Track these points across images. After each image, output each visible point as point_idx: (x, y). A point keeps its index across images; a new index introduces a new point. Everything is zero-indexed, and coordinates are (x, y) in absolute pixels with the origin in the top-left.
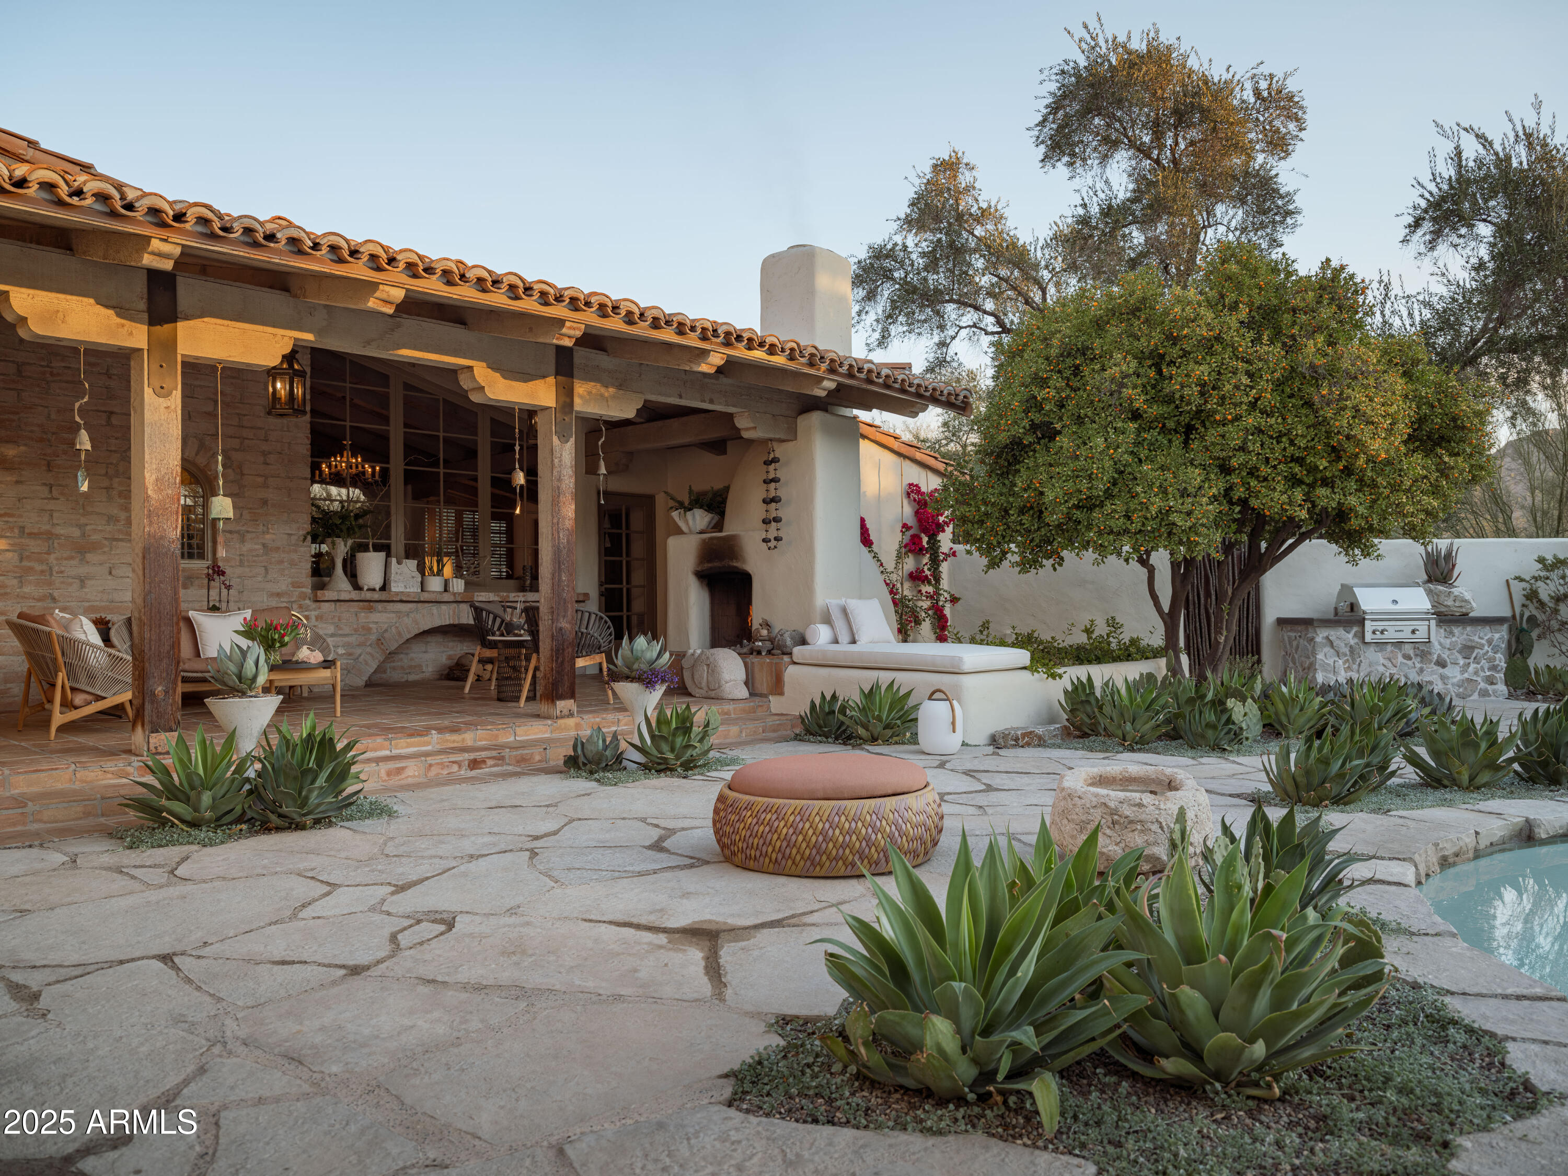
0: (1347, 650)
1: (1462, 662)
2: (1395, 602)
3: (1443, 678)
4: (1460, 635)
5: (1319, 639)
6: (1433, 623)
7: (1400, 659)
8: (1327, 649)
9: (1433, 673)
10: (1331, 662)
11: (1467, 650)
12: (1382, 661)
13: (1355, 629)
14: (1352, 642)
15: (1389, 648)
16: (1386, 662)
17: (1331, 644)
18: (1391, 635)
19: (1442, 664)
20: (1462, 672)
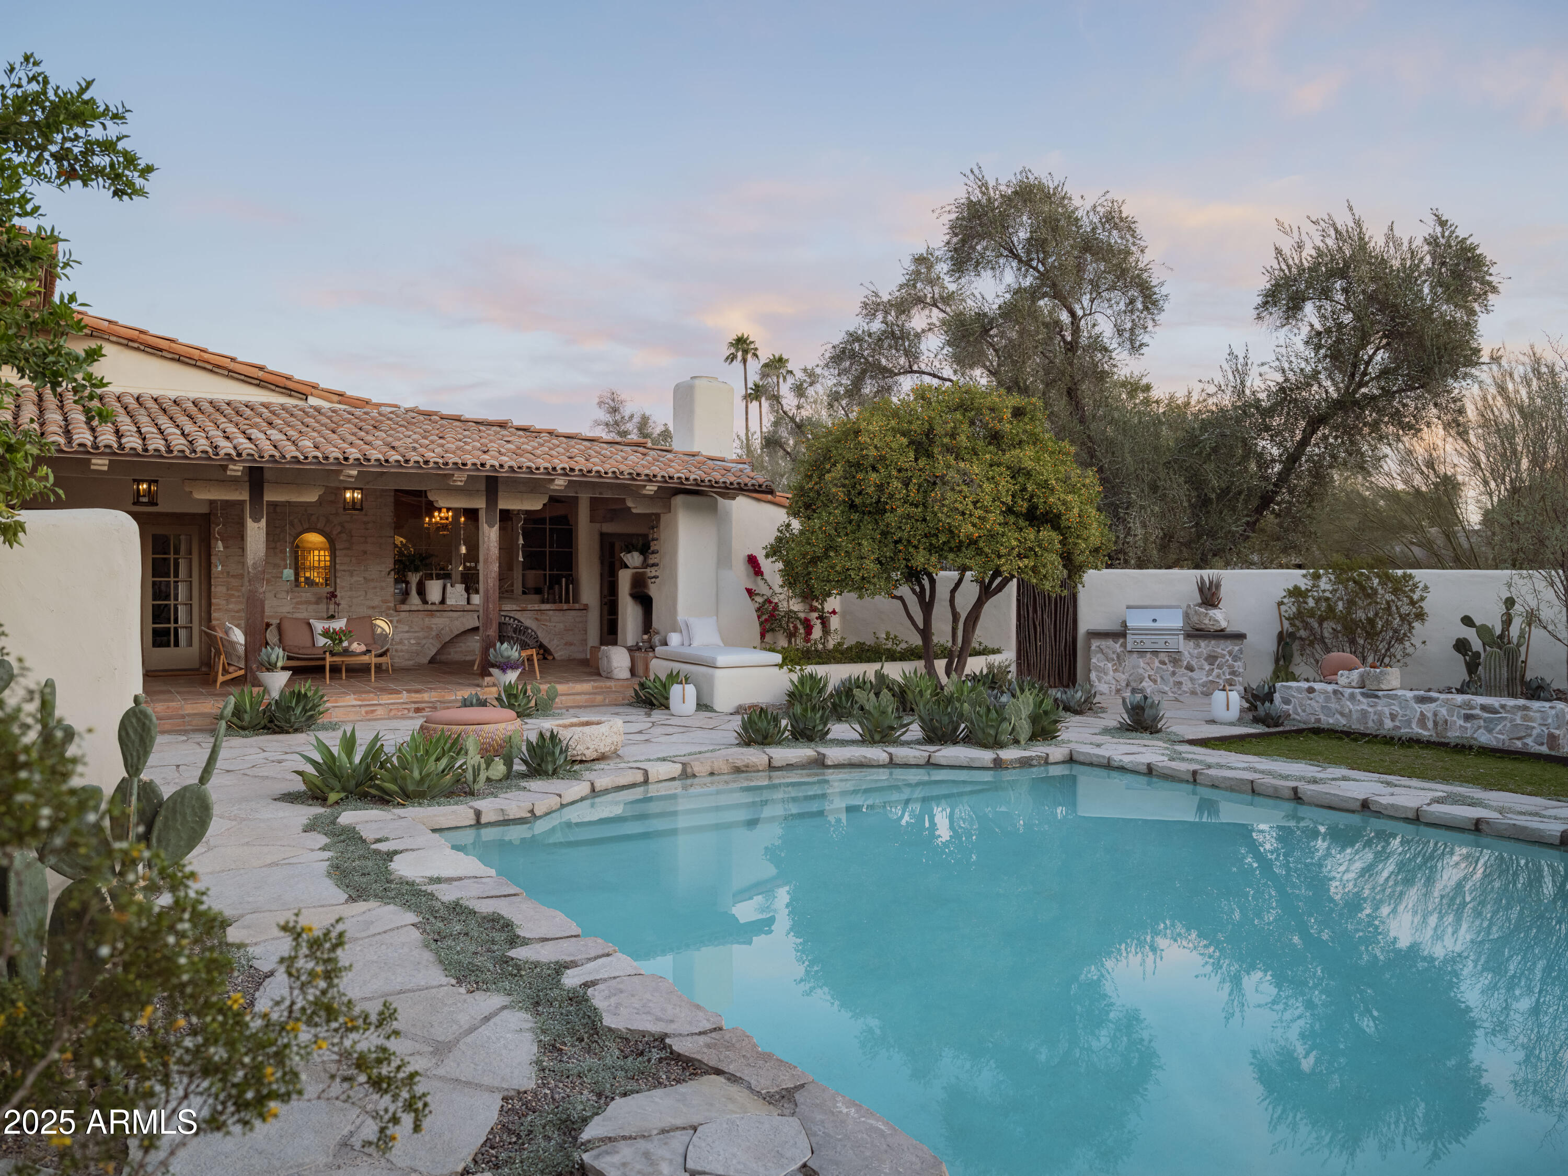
0: (1115, 657)
1: (1207, 667)
2: (1155, 620)
3: (1192, 680)
4: (1205, 647)
5: (1093, 648)
6: (1181, 637)
7: (1157, 664)
8: (1099, 655)
9: (1183, 675)
10: (1102, 664)
11: (1212, 659)
12: (1142, 665)
13: (1121, 641)
14: (1119, 650)
15: (1149, 655)
16: (1145, 666)
17: (1101, 651)
18: (1148, 645)
19: (1190, 668)
20: (1208, 676)
